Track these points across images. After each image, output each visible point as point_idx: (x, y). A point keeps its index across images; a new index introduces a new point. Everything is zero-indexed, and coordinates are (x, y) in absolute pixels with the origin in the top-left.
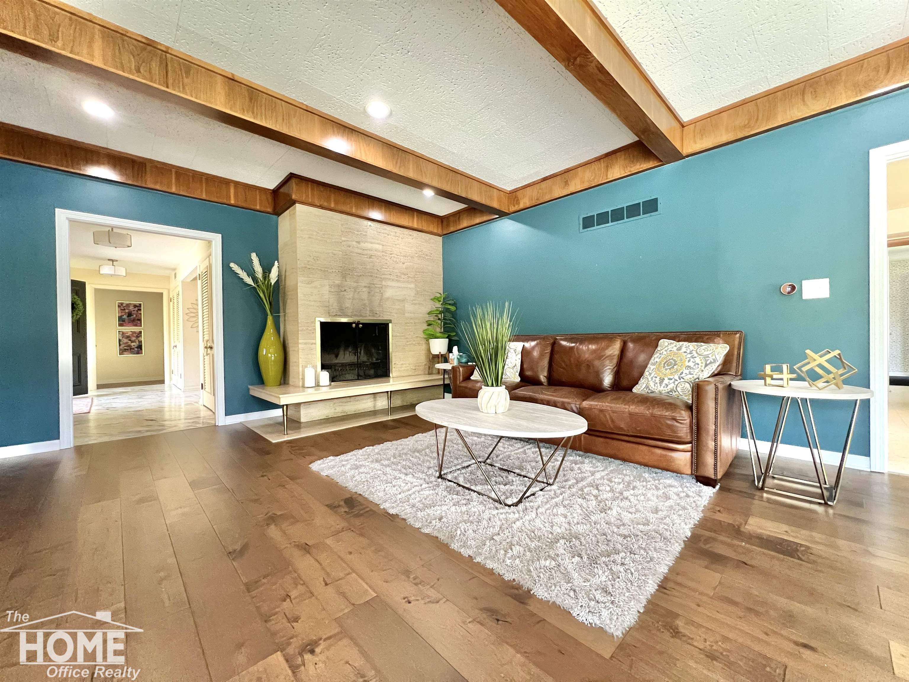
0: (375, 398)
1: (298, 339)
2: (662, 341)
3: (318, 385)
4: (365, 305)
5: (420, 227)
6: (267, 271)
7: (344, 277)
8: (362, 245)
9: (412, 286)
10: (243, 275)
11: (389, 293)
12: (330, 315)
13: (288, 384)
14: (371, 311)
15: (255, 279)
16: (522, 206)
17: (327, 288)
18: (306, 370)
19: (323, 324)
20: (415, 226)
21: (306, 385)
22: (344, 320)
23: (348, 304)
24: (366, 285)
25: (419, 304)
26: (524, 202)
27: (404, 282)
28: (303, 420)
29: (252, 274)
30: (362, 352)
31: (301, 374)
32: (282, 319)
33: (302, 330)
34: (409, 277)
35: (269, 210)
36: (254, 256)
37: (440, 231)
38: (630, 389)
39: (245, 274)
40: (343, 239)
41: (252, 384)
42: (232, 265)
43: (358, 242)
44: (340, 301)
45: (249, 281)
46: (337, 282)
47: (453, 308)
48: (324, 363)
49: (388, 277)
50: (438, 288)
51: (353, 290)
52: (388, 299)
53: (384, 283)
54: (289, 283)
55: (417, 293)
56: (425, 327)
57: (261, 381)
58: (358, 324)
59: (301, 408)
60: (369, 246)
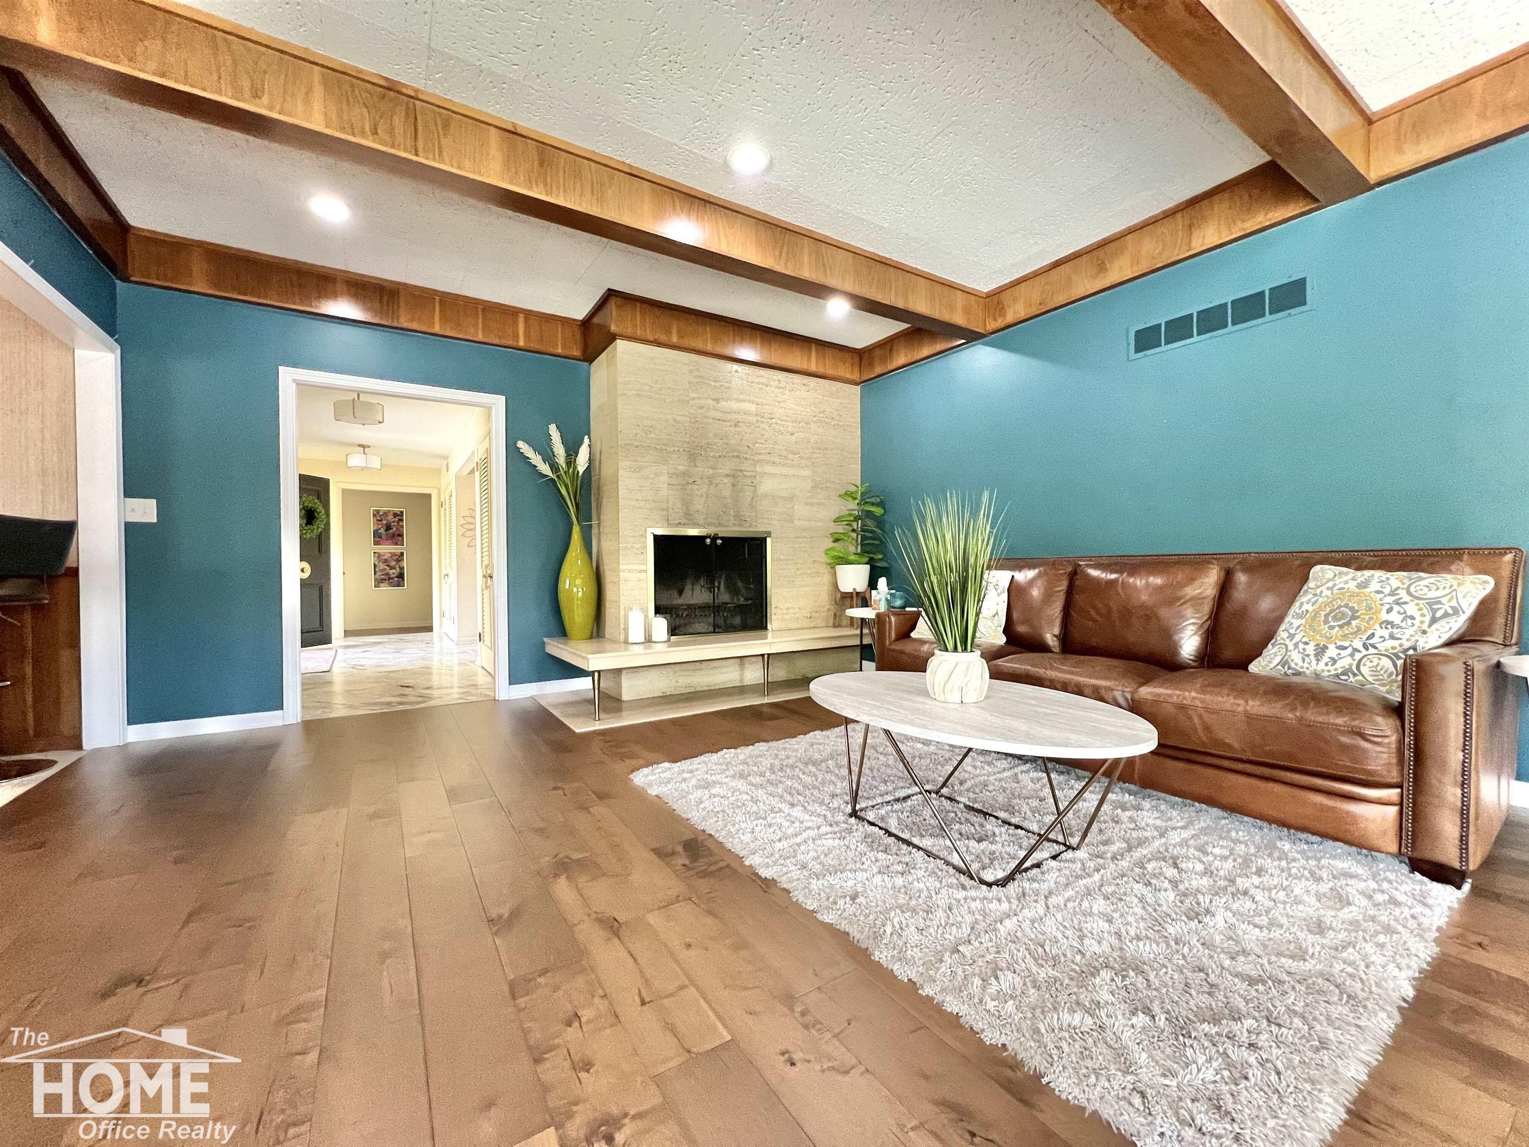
0: (742, 666)
1: (619, 563)
2: (1318, 568)
3: (648, 640)
4: (725, 506)
5: (821, 370)
6: (572, 452)
7: (693, 458)
8: (723, 404)
9: (807, 473)
10: (536, 459)
11: (767, 486)
12: (670, 525)
13: (604, 637)
14: (737, 516)
15: (554, 467)
16: (1010, 318)
17: (664, 479)
18: (631, 614)
19: (657, 538)
20: (813, 368)
21: (631, 640)
22: (693, 532)
23: (698, 505)
24: (729, 472)
25: (819, 504)
26: (1016, 311)
27: (793, 466)
28: (625, 697)
29: (549, 458)
30: (722, 586)
31: (622, 620)
32: (594, 531)
33: (626, 549)
34: (801, 457)
35: (577, 353)
36: (553, 430)
37: (856, 376)
38: (1244, 667)
39: (539, 457)
40: (693, 395)
41: (550, 636)
42: (520, 444)
43: (717, 400)
44: (686, 503)
45: (545, 469)
46: (681, 468)
47: (878, 511)
48: (658, 603)
49: (768, 458)
50: (853, 475)
51: (707, 481)
52: (765, 496)
53: (759, 469)
54: (606, 471)
55: (815, 486)
56: (829, 543)
57: (562, 632)
58: (714, 538)
59: (623, 677)
60: (734, 405)
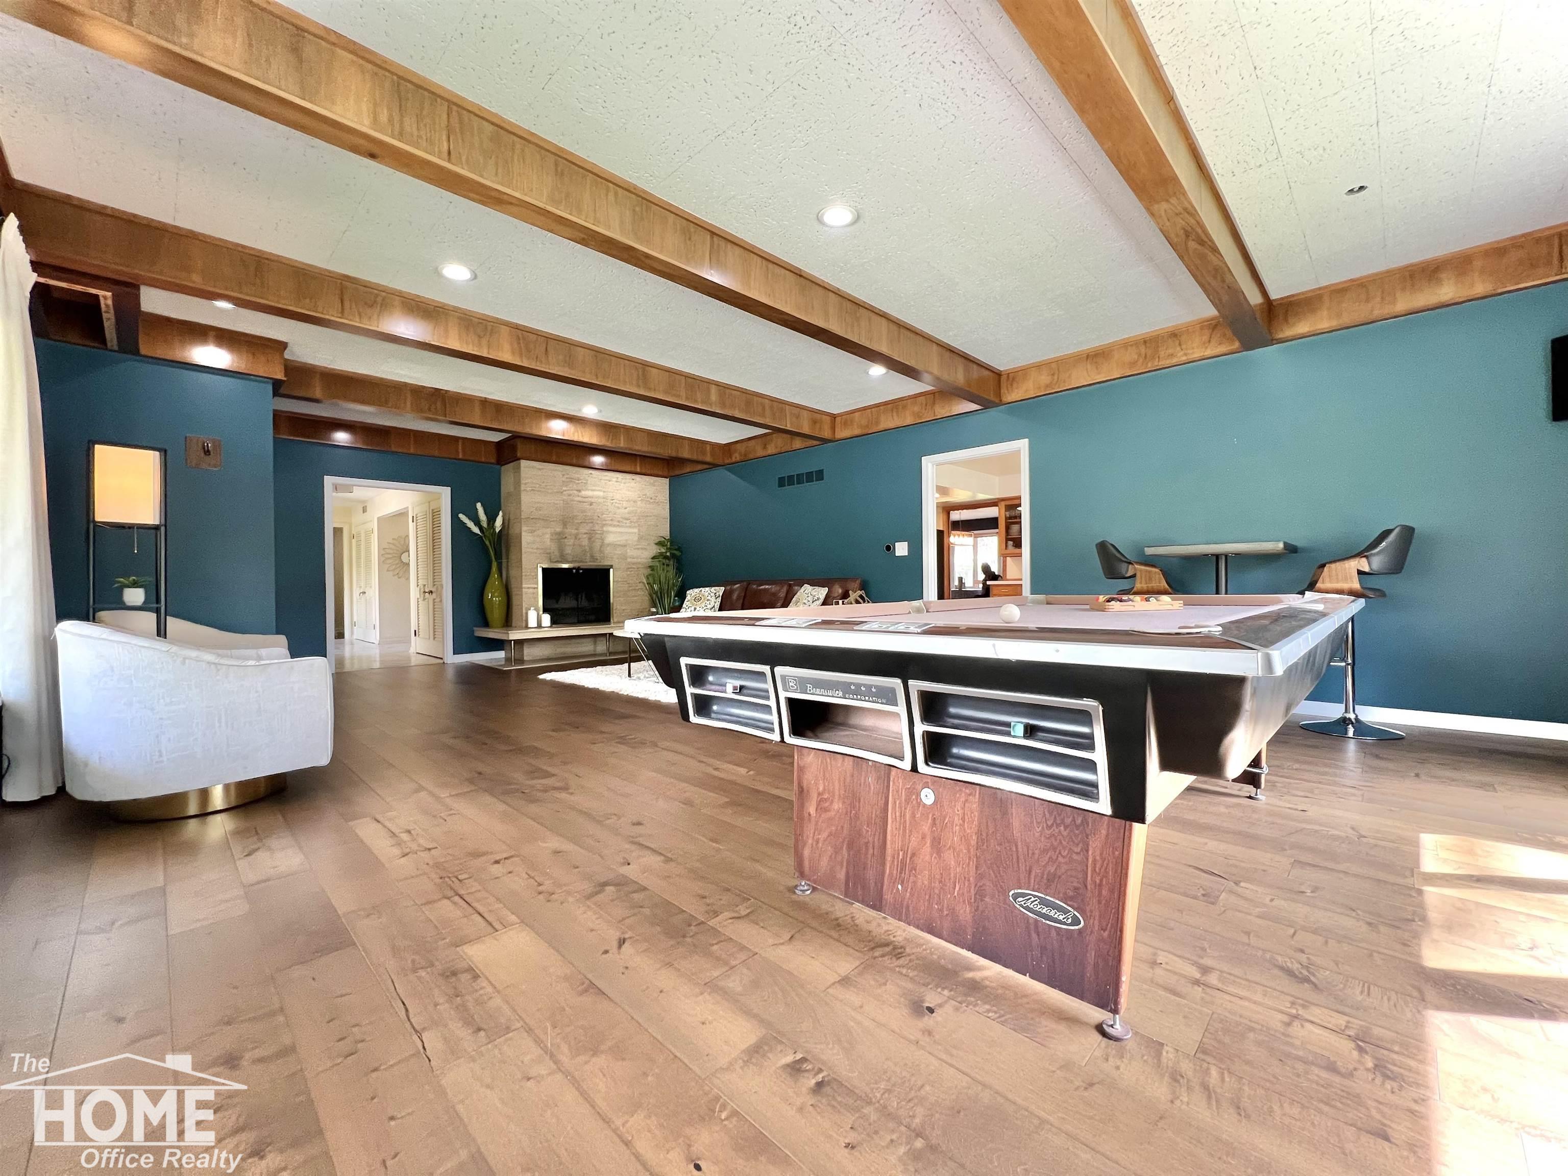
0: (595, 643)
1: (522, 584)
3: (539, 626)
4: (585, 551)
5: (643, 471)
6: (492, 519)
7: (565, 524)
8: (583, 493)
9: (636, 530)
10: (470, 524)
11: (610, 539)
12: (551, 561)
13: (511, 626)
14: (592, 556)
15: (481, 528)
16: (734, 460)
17: (548, 536)
18: (529, 612)
19: (544, 569)
20: (638, 470)
21: (529, 626)
22: (565, 566)
23: (568, 550)
24: (586, 531)
25: (642, 549)
26: (736, 457)
27: (627, 527)
28: (525, 658)
29: (477, 523)
30: (583, 598)
31: (524, 615)
32: (504, 565)
33: (526, 576)
34: (631, 522)
35: (493, 461)
36: (479, 505)
37: (666, 474)
39: (472, 523)
40: (564, 488)
41: (477, 626)
42: (461, 516)
43: (579, 491)
44: (561, 549)
45: (476, 530)
46: (558, 530)
47: (677, 553)
48: (546, 607)
49: (610, 522)
50: (665, 531)
51: (574, 537)
52: (608, 545)
53: (605, 529)
54: (513, 531)
55: (641, 538)
56: (649, 571)
57: (486, 624)
58: (578, 569)
59: (525, 649)
60: (590, 493)
